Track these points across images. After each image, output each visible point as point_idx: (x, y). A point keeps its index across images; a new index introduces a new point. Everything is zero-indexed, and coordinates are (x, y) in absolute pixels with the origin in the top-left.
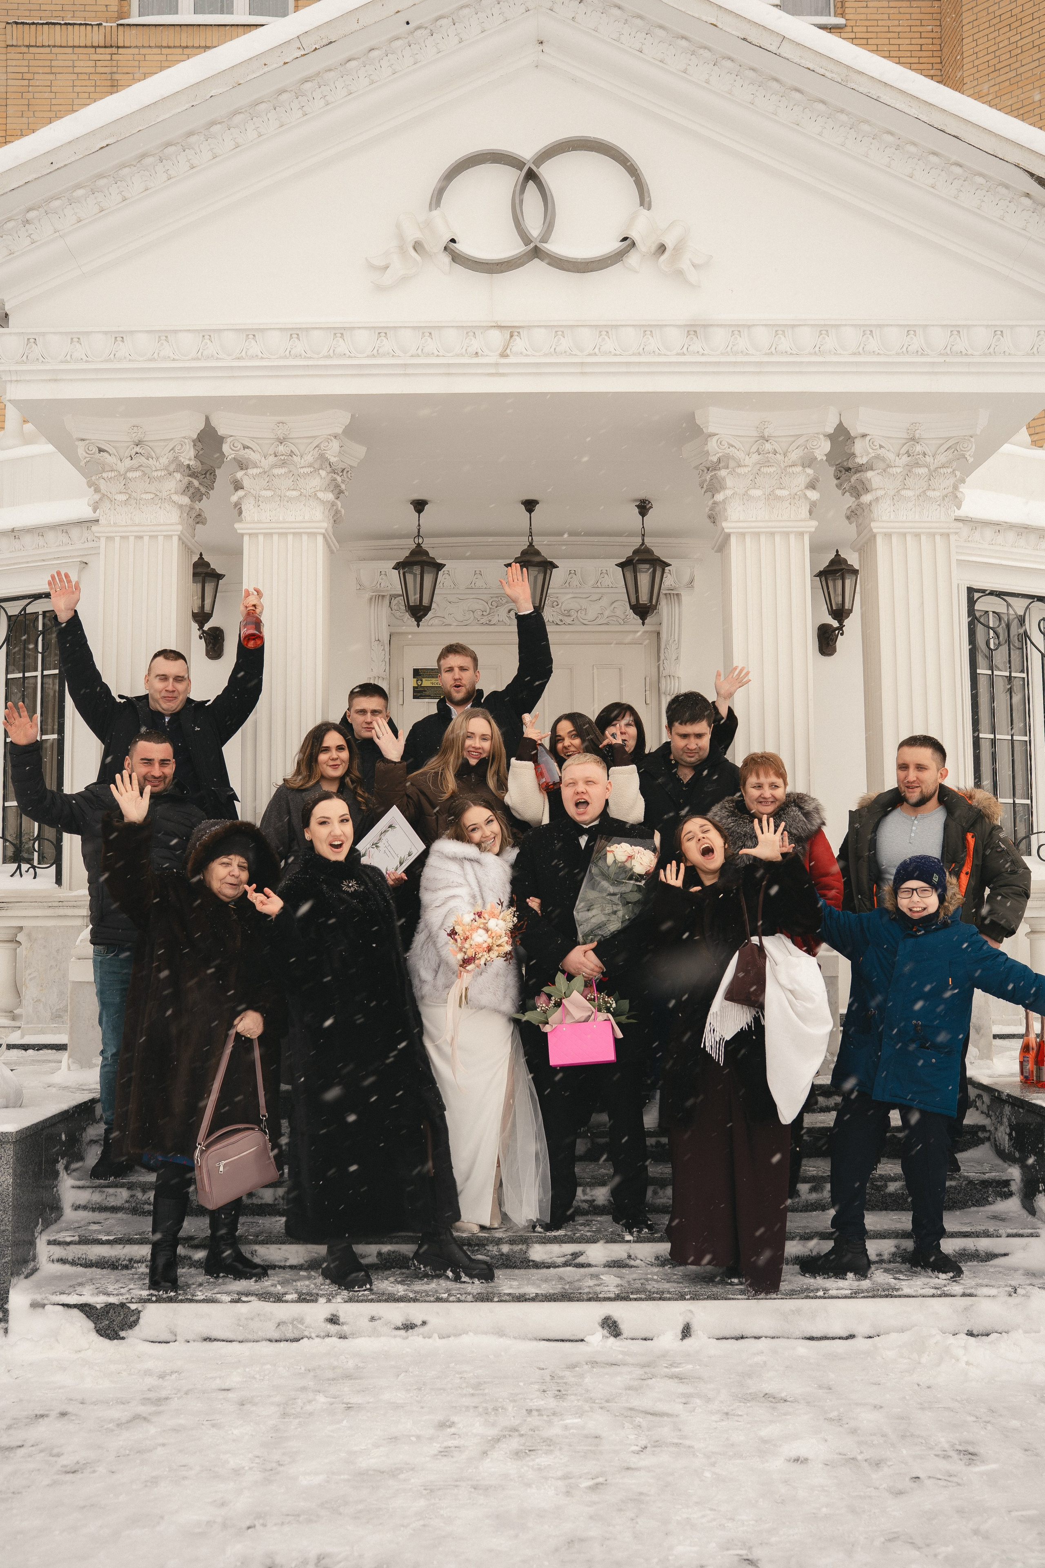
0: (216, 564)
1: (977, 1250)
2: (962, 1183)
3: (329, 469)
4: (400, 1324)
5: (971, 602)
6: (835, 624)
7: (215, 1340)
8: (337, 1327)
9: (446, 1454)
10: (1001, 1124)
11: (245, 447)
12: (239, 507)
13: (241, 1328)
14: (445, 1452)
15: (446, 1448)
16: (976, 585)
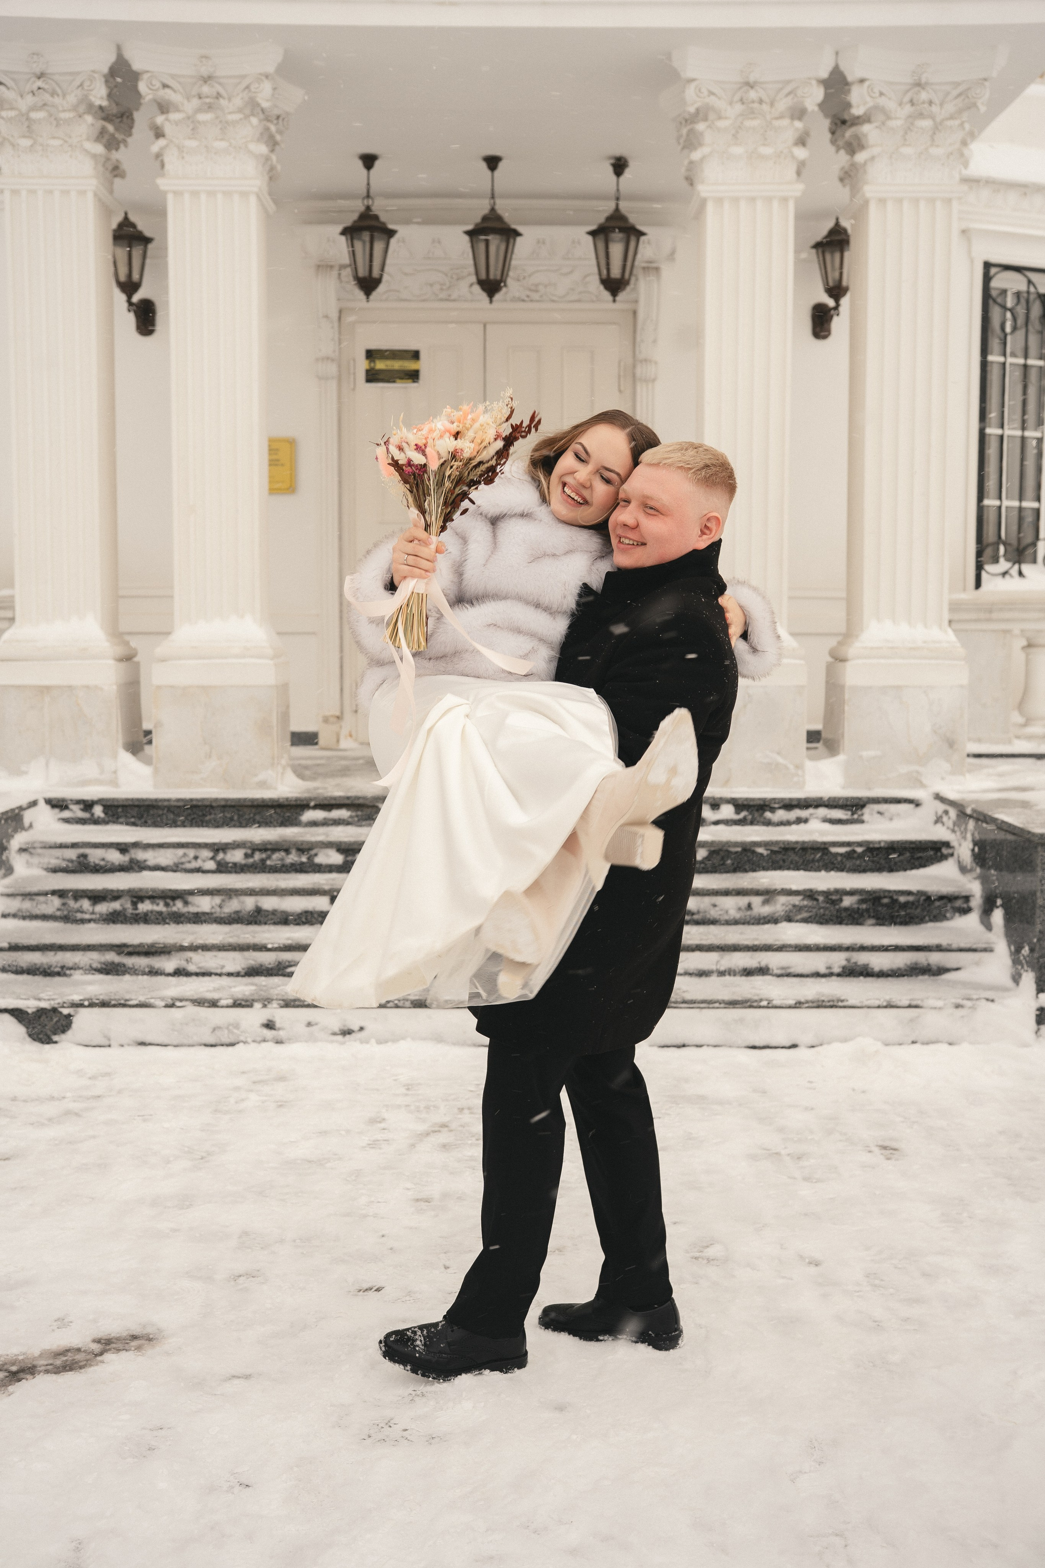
0: (143, 225)
1: (929, 965)
2: (919, 899)
3: (262, 116)
4: (337, 1030)
5: (987, 279)
6: (831, 303)
7: (150, 1044)
8: (273, 1032)
9: (374, 1146)
10: (965, 838)
11: (165, 86)
12: (160, 158)
13: (176, 1033)
14: (374, 1144)
15: (374, 1141)
16: (994, 259)
